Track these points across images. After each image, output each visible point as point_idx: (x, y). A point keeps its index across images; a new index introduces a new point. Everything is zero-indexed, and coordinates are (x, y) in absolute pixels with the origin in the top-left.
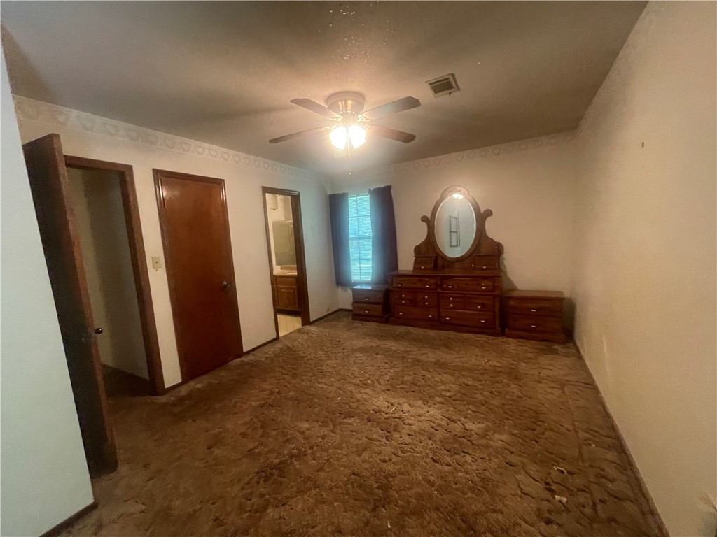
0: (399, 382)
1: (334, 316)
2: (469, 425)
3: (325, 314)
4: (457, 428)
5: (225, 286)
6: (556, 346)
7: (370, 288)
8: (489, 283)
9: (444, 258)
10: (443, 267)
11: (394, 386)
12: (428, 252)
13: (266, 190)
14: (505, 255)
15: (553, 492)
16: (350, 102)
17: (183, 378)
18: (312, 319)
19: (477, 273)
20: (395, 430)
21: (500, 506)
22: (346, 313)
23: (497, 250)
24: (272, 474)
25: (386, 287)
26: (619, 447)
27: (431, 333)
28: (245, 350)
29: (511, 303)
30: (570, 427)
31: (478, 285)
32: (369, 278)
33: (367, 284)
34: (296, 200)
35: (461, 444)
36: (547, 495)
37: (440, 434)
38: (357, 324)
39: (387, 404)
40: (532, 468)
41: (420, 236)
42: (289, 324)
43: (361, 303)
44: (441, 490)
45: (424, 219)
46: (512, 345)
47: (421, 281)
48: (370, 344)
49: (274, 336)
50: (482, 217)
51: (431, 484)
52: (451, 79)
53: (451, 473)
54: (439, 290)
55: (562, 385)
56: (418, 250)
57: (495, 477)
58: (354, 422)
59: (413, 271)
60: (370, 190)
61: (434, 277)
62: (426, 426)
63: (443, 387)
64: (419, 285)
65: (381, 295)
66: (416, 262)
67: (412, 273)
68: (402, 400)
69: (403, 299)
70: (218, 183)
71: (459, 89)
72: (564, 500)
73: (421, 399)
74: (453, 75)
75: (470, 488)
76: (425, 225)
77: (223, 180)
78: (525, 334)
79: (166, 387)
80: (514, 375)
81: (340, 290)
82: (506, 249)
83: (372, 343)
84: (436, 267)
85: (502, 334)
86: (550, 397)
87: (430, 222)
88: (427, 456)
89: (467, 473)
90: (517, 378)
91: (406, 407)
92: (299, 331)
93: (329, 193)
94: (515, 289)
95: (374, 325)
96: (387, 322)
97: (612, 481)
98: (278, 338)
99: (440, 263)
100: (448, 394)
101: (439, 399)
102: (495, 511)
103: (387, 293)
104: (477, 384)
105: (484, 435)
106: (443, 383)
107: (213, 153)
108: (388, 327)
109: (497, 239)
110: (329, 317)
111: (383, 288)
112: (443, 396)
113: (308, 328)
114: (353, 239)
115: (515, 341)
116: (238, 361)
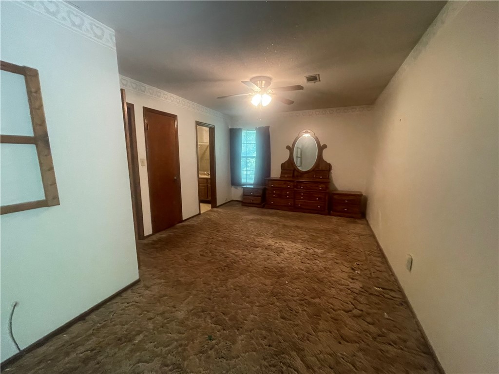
0: (278, 234)
1: (230, 203)
2: (316, 250)
3: (224, 202)
4: (311, 251)
5: (175, 180)
6: (356, 220)
7: (253, 187)
8: (323, 186)
9: (298, 171)
10: (298, 176)
11: (275, 235)
12: (289, 167)
13: (198, 124)
14: (332, 171)
15: (354, 270)
16: (264, 82)
17: (153, 232)
18: (218, 205)
19: (317, 180)
20: (281, 252)
21: (333, 275)
22: (236, 202)
23: (329, 167)
24: (225, 269)
25: (264, 187)
26: (383, 256)
27: (290, 213)
28: (184, 219)
29: (335, 197)
30: (362, 250)
31: (318, 186)
32: (252, 181)
33: (251, 185)
34: (212, 131)
35: (314, 257)
36: (352, 271)
37: (303, 253)
38: (245, 208)
39: (274, 243)
40: (346, 264)
41: (285, 157)
42: (206, 208)
43: (248, 196)
44: (307, 272)
45: (288, 147)
46: (334, 219)
47: (285, 183)
48: (256, 218)
49: (198, 213)
50: (321, 148)
51: (302, 270)
52: (317, 76)
53: (311, 266)
54: (295, 189)
55: (360, 235)
56: (283, 166)
57: (330, 267)
58: (260, 250)
59: (280, 178)
60: (256, 128)
61: (293, 181)
62: (296, 251)
63: (301, 236)
64: (284, 186)
65: (261, 192)
66: (282, 173)
67: (279, 179)
68: (281, 241)
69: (274, 194)
70: (174, 117)
71: (320, 80)
72: (359, 272)
73: (291, 241)
74: (319, 75)
75: (320, 271)
76: (288, 151)
77: (177, 116)
78: (341, 214)
79: (145, 235)
80: (336, 232)
81: (233, 188)
82: (333, 167)
83: (258, 217)
84: (293, 176)
85: (329, 214)
86: (354, 240)
87: (291, 149)
88: (299, 261)
89: (317, 266)
90: (337, 233)
91: (284, 244)
92: (210, 211)
93: (230, 128)
94: (336, 190)
95: (255, 209)
96: (263, 207)
97: (379, 266)
98: (200, 214)
99: (296, 174)
100: (304, 239)
101: (300, 241)
102: (331, 277)
103: (264, 190)
104: (318, 235)
105: (324, 253)
106: (300, 234)
107: (172, 99)
108: (265, 210)
109: (328, 162)
110: (227, 205)
111: (262, 187)
112: (302, 240)
113: (215, 209)
114: (244, 157)
115: (335, 217)
116: (180, 224)
